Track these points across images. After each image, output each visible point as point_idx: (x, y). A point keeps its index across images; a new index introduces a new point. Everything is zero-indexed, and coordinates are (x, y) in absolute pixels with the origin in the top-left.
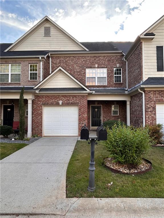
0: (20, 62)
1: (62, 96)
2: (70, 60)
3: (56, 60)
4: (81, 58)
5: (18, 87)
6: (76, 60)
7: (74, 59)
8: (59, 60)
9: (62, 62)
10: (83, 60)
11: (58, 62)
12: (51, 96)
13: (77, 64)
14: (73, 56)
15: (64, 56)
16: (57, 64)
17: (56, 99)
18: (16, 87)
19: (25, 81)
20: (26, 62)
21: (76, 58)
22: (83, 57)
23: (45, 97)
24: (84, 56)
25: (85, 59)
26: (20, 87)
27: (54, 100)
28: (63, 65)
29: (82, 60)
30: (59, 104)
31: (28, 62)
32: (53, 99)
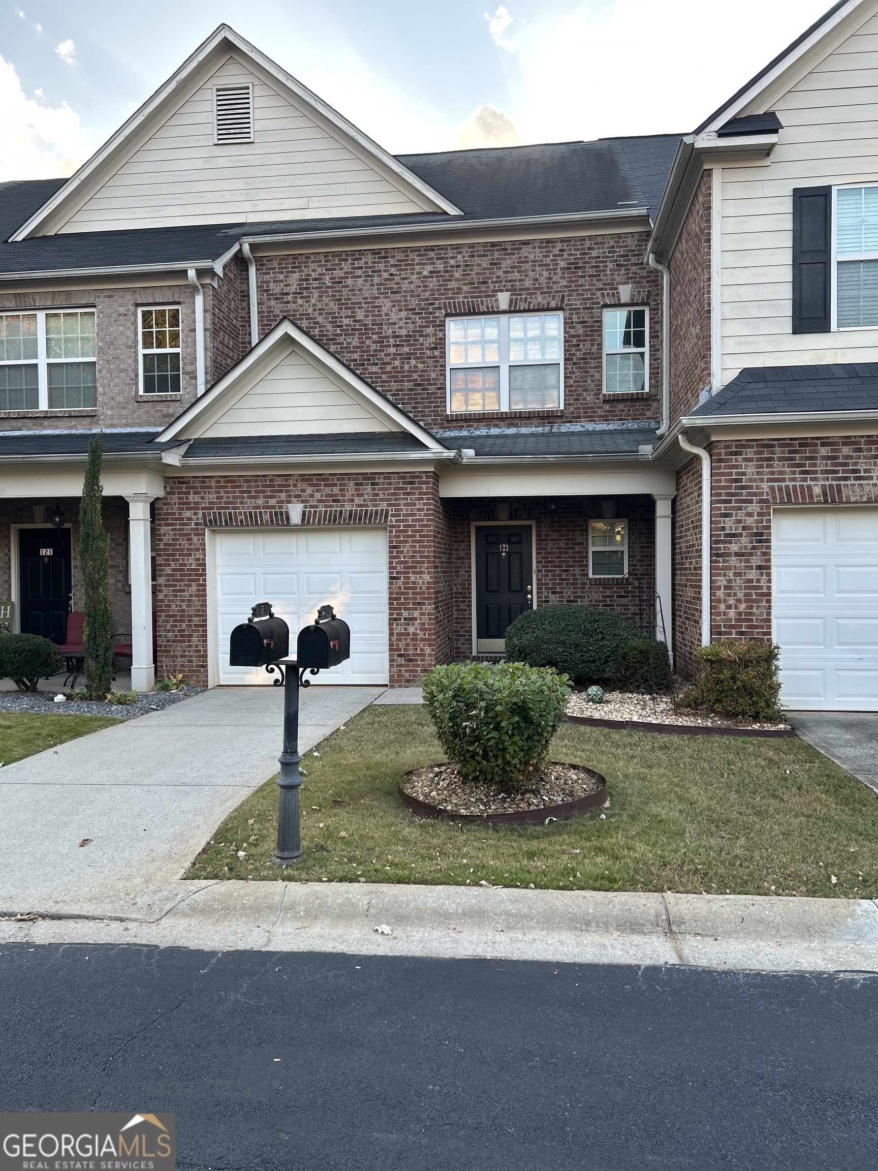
0: (92, 300)
1: (304, 478)
2: (359, 272)
3: (282, 277)
4: (417, 259)
5: (88, 432)
6: (393, 270)
7: (381, 267)
8: (296, 276)
9: (316, 284)
10: (429, 268)
11: (293, 288)
12: (248, 481)
13: (398, 297)
14: (374, 252)
15: (326, 255)
16: (290, 298)
17: (271, 497)
18: (73, 432)
19: (120, 399)
20: (120, 301)
21: (392, 261)
22: (432, 254)
23: (213, 483)
24: (431, 249)
25: (440, 266)
26: (94, 431)
27: (260, 502)
28: (319, 306)
29: (425, 273)
30: (288, 518)
31: (129, 299)
32: (257, 497)
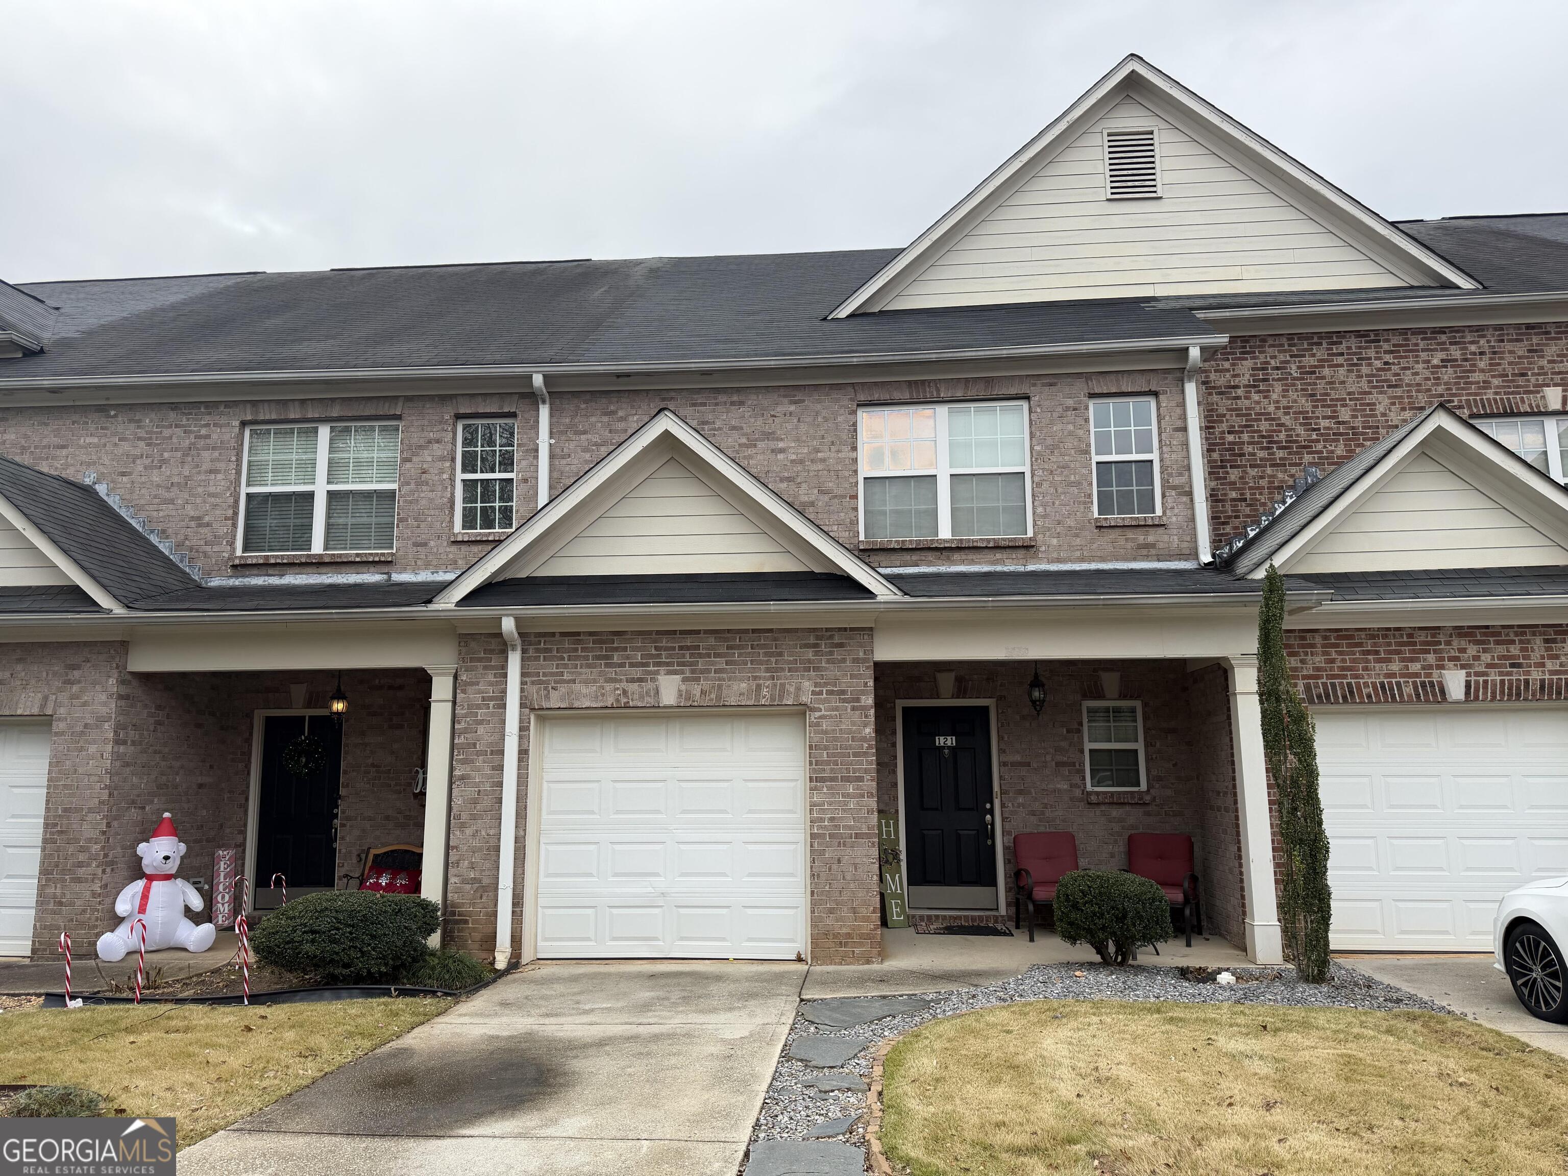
0: (1024, 389)
1: (1462, 632)
2: (1340, 360)
3: (1227, 365)
4: (1422, 345)
5: (1021, 569)
6: (1388, 358)
7: (1371, 353)
8: (1248, 363)
9: (1277, 374)
10: (1442, 355)
11: (1245, 379)
12: (1373, 637)
13: (1398, 392)
14: (1359, 334)
15: (1290, 337)
16: (1240, 392)
18: (999, 568)
19: (1070, 522)
20: (1067, 390)
21: (1386, 346)
22: (1443, 338)
24: (1442, 331)
25: (1456, 353)
26: (1031, 568)
28: (1284, 402)
29: (1435, 362)
31: (1081, 388)
